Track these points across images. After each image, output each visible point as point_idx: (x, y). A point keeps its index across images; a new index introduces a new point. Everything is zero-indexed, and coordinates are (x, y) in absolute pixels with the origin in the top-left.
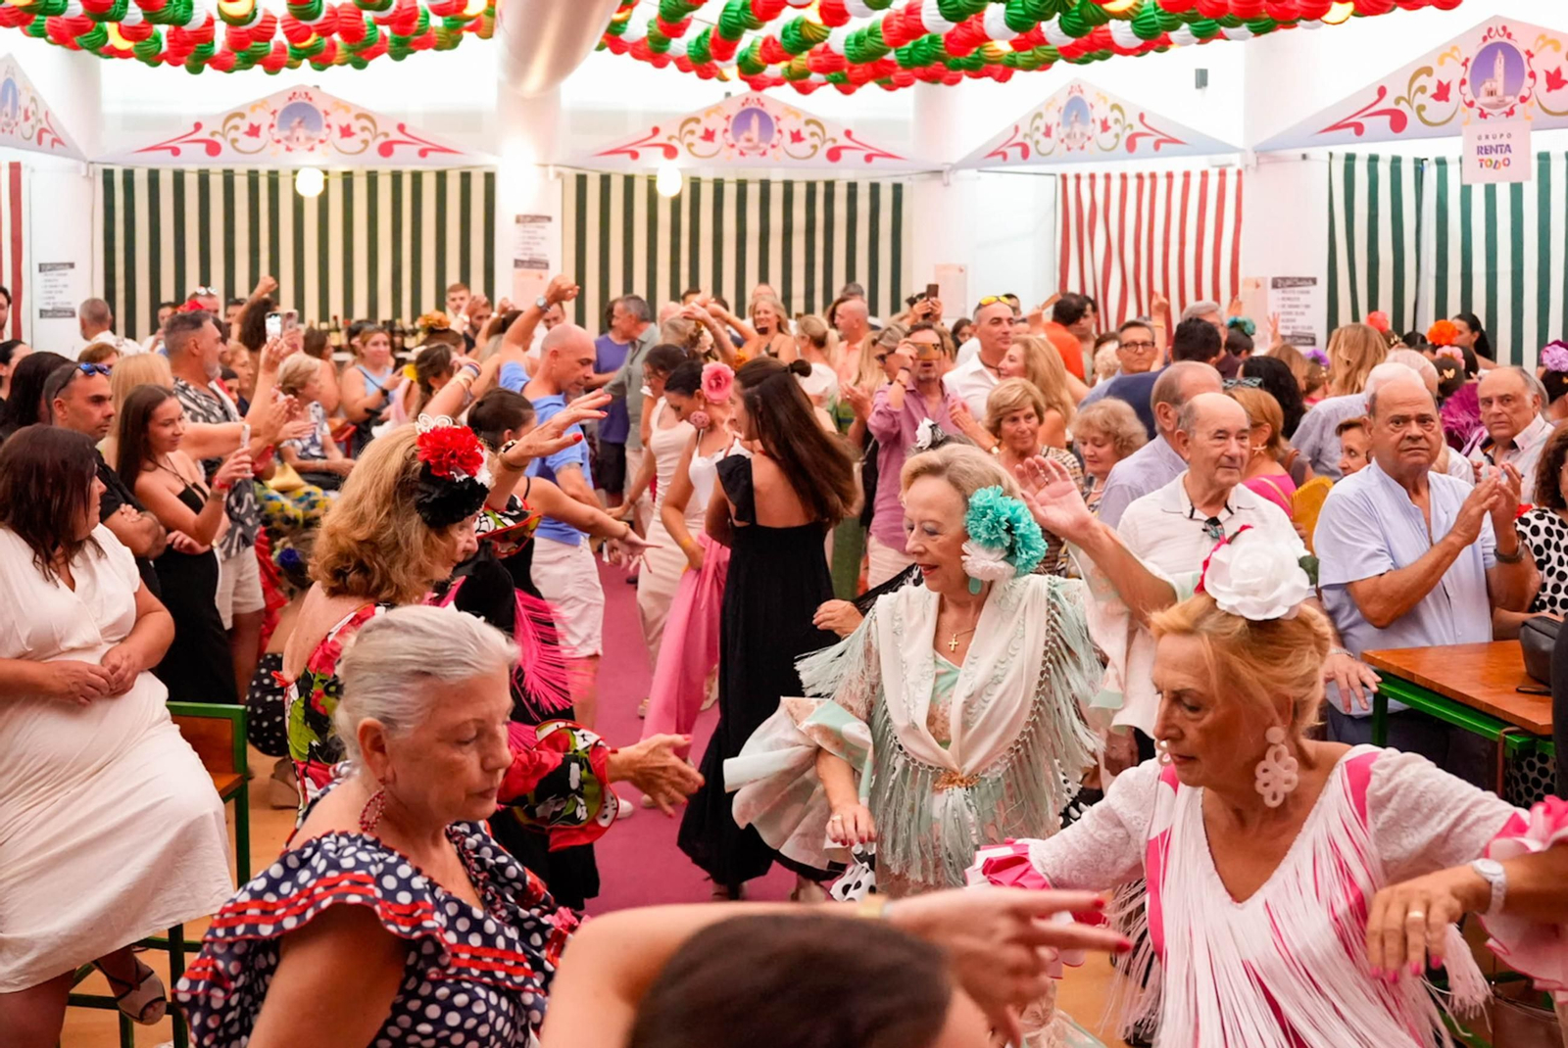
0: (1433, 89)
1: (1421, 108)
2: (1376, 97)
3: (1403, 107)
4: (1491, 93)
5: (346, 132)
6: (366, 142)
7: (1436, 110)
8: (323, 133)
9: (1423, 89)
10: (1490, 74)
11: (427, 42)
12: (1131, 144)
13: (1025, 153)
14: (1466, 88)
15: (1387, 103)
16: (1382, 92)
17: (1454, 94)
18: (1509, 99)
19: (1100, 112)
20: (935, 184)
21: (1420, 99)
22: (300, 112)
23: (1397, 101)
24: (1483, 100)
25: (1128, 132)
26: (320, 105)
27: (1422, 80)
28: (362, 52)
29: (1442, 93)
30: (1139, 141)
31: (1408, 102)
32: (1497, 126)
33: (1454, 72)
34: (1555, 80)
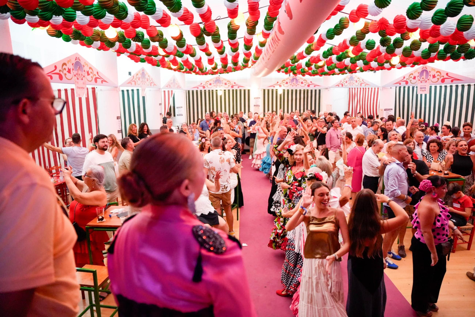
0: (413, 77)
1: (411, 80)
3: (408, 80)
4: (423, 78)
5: (226, 84)
6: (229, 86)
7: (413, 81)
8: (222, 84)
9: (411, 77)
10: (423, 75)
13: (342, 86)
14: (419, 77)
15: (405, 79)
16: (404, 77)
17: (416, 78)
18: (426, 80)
20: (326, 90)
21: (411, 79)
22: (218, 81)
23: (407, 79)
24: (421, 79)
25: (360, 83)
26: (221, 79)
27: (411, 76)
29: (415, 78)
30: (362, 84)
31: (409, 79)
32: (423, 84)
33: (416, 75)
34: (434, 76)
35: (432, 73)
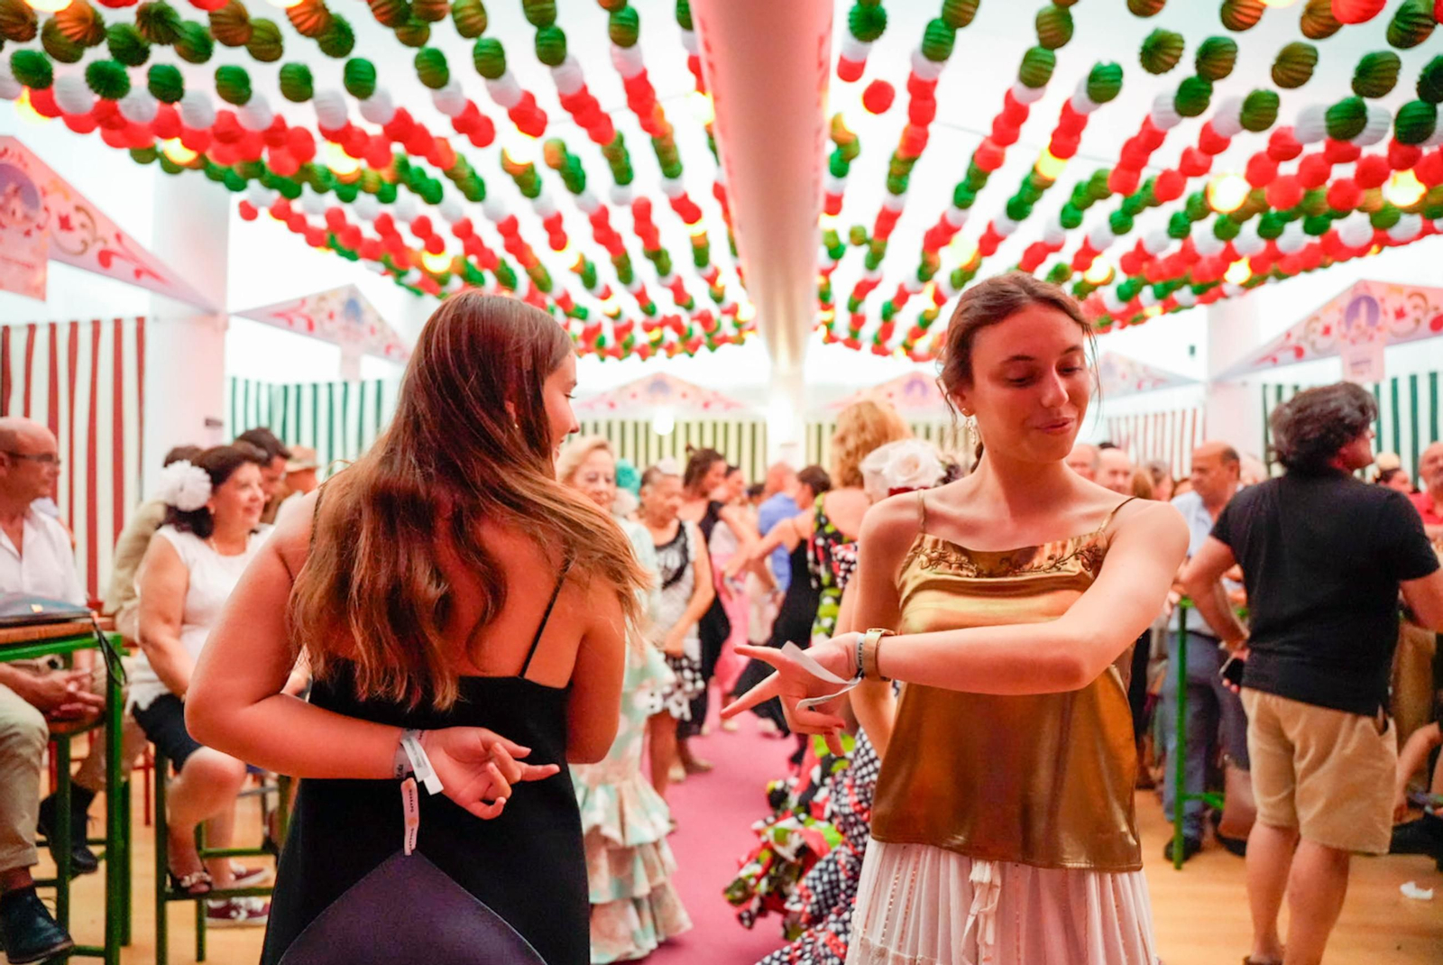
0: (1320, 330)
1: (1313, 342)
2: (1283, 338)
3: (1302, 343)
4: (1358, 328)
5: (684, 395)
6: (695, 401)
7: (1323, 342)
8: (672, 397)
9: (1314, 331)
10: (1357, 315)
11: (724, 340)
12: (1139, 386)
14: (1342, 327)
15: (1293, 341)
16: (1289, 334)
17: (1334, 331)
18: (1371, 330)
19: (1121, 368)
21: (1312, 337)
22: (659, 385)
23: (1298, 340)
24: (1353, 332)
26: (670, 381)
27: (1314, 324)
28: (691, 347)
29: (1327, 331)
30: (1144, 384)
31: (1305, 340)
32: (1363, 348)
33: (1333, 318)
34: (1400, 314)
35: (1391, 304)
